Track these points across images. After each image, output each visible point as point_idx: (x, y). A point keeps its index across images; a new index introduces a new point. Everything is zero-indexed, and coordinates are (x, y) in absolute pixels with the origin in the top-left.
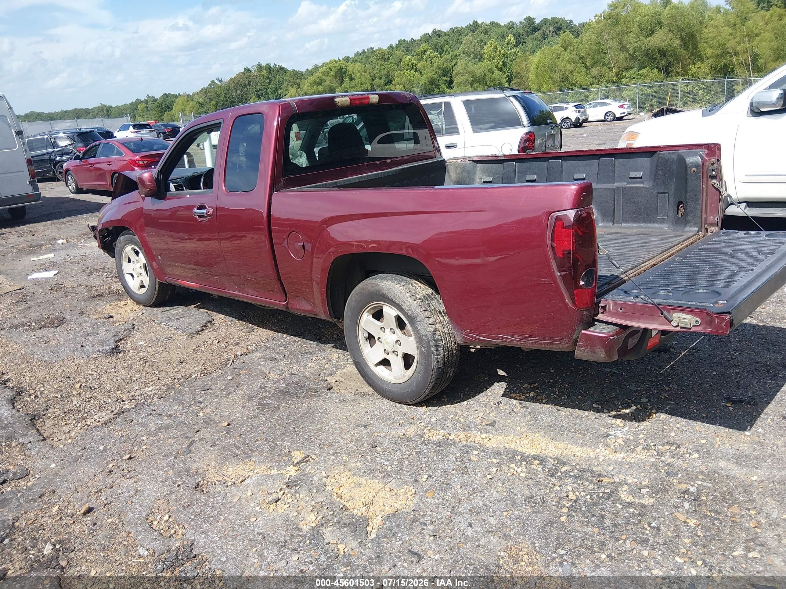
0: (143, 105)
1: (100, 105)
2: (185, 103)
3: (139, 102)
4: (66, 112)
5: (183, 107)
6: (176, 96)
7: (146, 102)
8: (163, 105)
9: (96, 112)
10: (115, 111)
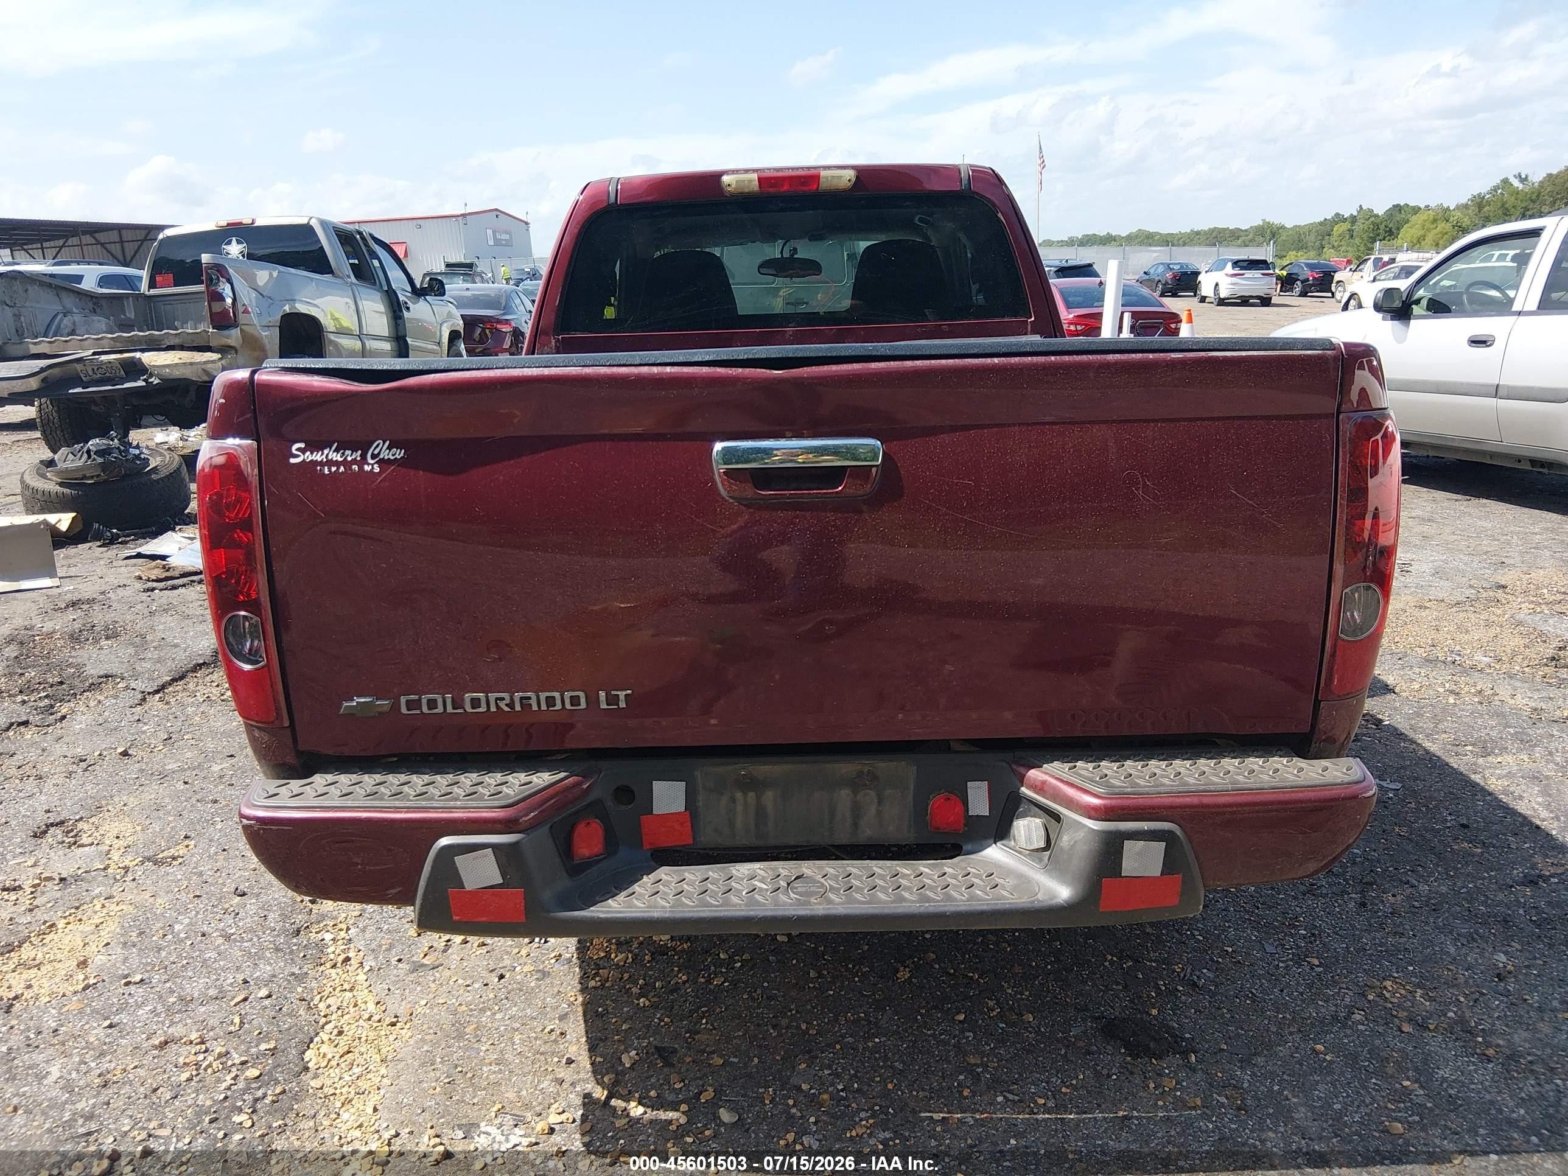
0: (1346, 226)
1: (1261, 223)
2: (1428, 225)
3: (1339, 219)
4: (1198, 233)
5: (1421, 233)
6: (1416, 210)
7: (1353, 219)
8: (1382, 227)
9: (1251, 236)
10: (1288, 236)
